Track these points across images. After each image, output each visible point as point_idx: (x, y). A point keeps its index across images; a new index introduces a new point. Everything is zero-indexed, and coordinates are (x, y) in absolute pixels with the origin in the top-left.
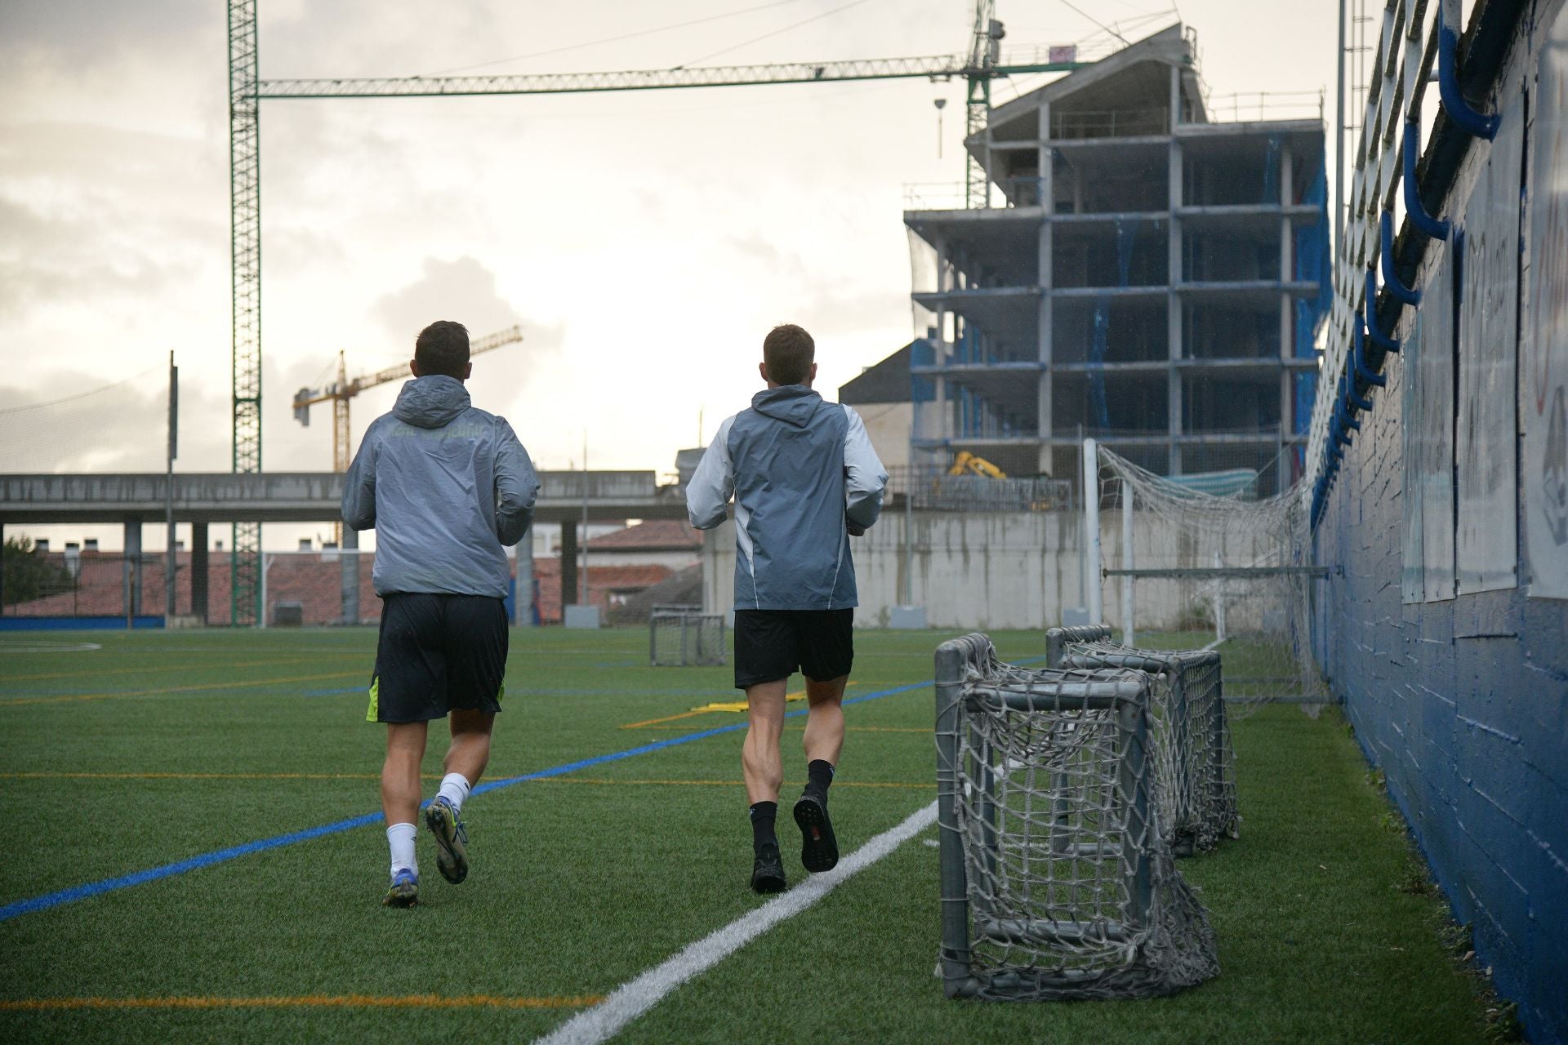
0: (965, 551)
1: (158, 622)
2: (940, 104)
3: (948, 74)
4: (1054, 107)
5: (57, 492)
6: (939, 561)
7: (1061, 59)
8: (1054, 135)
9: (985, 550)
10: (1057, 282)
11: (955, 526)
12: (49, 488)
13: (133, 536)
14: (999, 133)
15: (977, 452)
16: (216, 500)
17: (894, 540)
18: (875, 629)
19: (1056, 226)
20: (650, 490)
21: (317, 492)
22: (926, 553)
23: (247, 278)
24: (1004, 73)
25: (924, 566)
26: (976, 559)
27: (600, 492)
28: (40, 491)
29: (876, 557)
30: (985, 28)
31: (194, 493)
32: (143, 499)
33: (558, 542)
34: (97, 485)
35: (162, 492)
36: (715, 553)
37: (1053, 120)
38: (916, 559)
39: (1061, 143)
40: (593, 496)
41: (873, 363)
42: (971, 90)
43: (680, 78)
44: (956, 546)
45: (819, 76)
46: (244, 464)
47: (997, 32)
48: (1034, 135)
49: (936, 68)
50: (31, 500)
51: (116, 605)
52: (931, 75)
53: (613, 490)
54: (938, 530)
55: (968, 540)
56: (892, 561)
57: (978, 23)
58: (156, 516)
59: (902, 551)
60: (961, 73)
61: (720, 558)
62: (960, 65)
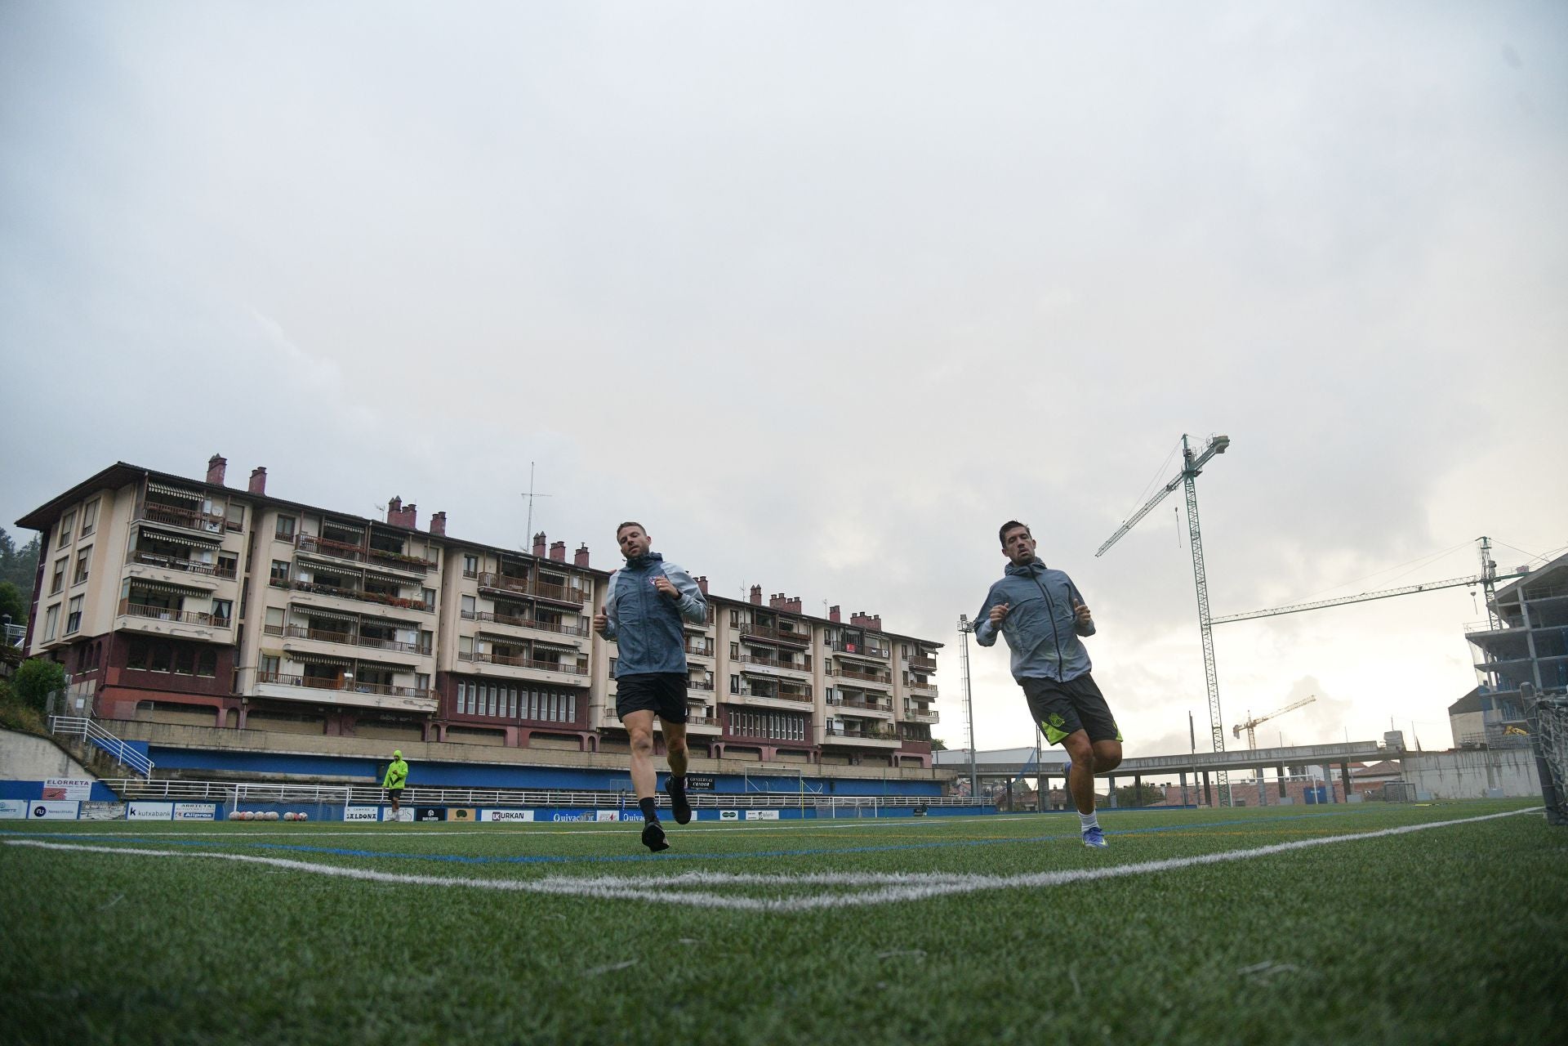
0: (1517, 765)
1: (1195, 806)
2: (1473, 594)
3: (1475, 583)
4: (1524, 588)
5: (1156, 763)
6: (1505, 770)
7: (1523, 571)
8: (1525, 599)
9: (1526, 764)
10: (1538, 655)
11: (1511, 755)
12: (1153, 761)
13: (1183, 778)
14: (1501, 601)
15: (1515, 726)
16: (1210, 763)
18: (1480, 800)
19: (1533, 634)
20: (1375, 749)
21: (1246, 758)
22: (1499, 766)
23: (1212, 684)
24: (1499, 579)
25: (1499, 772)
26: (1523, 768)
27: (1354, 750)
29: (1476, 770)
30: (1487, 564)
31: (1202, 760)
32: (1185, 764)
33: (1341, 775)
34: (1169, 759)
35: (1191, 761)
36: (1406, 772)
37: (1524, 593)
38: (1495, 769)
39: (1529, 601)
40: (1352, 752)
41: (1462, 696)
42: (1486, 587)
43: (1364, 597)
44: (1512, 763)
45: (1420, 589)
47: (1493, 565)
48: (1518, 600)
49: (1469, 581)
50: (1148, 766)
51: (1179, 802)
52: (1467, 584)
53: (1361, 750)
54: (1503, 757)
55: (1517, 760)
56: (1484, 771)
57: (1484, 562)
58: (1190, 770)
59: (1487, 767)
60: (1480, 582)
62: (1479, 579)
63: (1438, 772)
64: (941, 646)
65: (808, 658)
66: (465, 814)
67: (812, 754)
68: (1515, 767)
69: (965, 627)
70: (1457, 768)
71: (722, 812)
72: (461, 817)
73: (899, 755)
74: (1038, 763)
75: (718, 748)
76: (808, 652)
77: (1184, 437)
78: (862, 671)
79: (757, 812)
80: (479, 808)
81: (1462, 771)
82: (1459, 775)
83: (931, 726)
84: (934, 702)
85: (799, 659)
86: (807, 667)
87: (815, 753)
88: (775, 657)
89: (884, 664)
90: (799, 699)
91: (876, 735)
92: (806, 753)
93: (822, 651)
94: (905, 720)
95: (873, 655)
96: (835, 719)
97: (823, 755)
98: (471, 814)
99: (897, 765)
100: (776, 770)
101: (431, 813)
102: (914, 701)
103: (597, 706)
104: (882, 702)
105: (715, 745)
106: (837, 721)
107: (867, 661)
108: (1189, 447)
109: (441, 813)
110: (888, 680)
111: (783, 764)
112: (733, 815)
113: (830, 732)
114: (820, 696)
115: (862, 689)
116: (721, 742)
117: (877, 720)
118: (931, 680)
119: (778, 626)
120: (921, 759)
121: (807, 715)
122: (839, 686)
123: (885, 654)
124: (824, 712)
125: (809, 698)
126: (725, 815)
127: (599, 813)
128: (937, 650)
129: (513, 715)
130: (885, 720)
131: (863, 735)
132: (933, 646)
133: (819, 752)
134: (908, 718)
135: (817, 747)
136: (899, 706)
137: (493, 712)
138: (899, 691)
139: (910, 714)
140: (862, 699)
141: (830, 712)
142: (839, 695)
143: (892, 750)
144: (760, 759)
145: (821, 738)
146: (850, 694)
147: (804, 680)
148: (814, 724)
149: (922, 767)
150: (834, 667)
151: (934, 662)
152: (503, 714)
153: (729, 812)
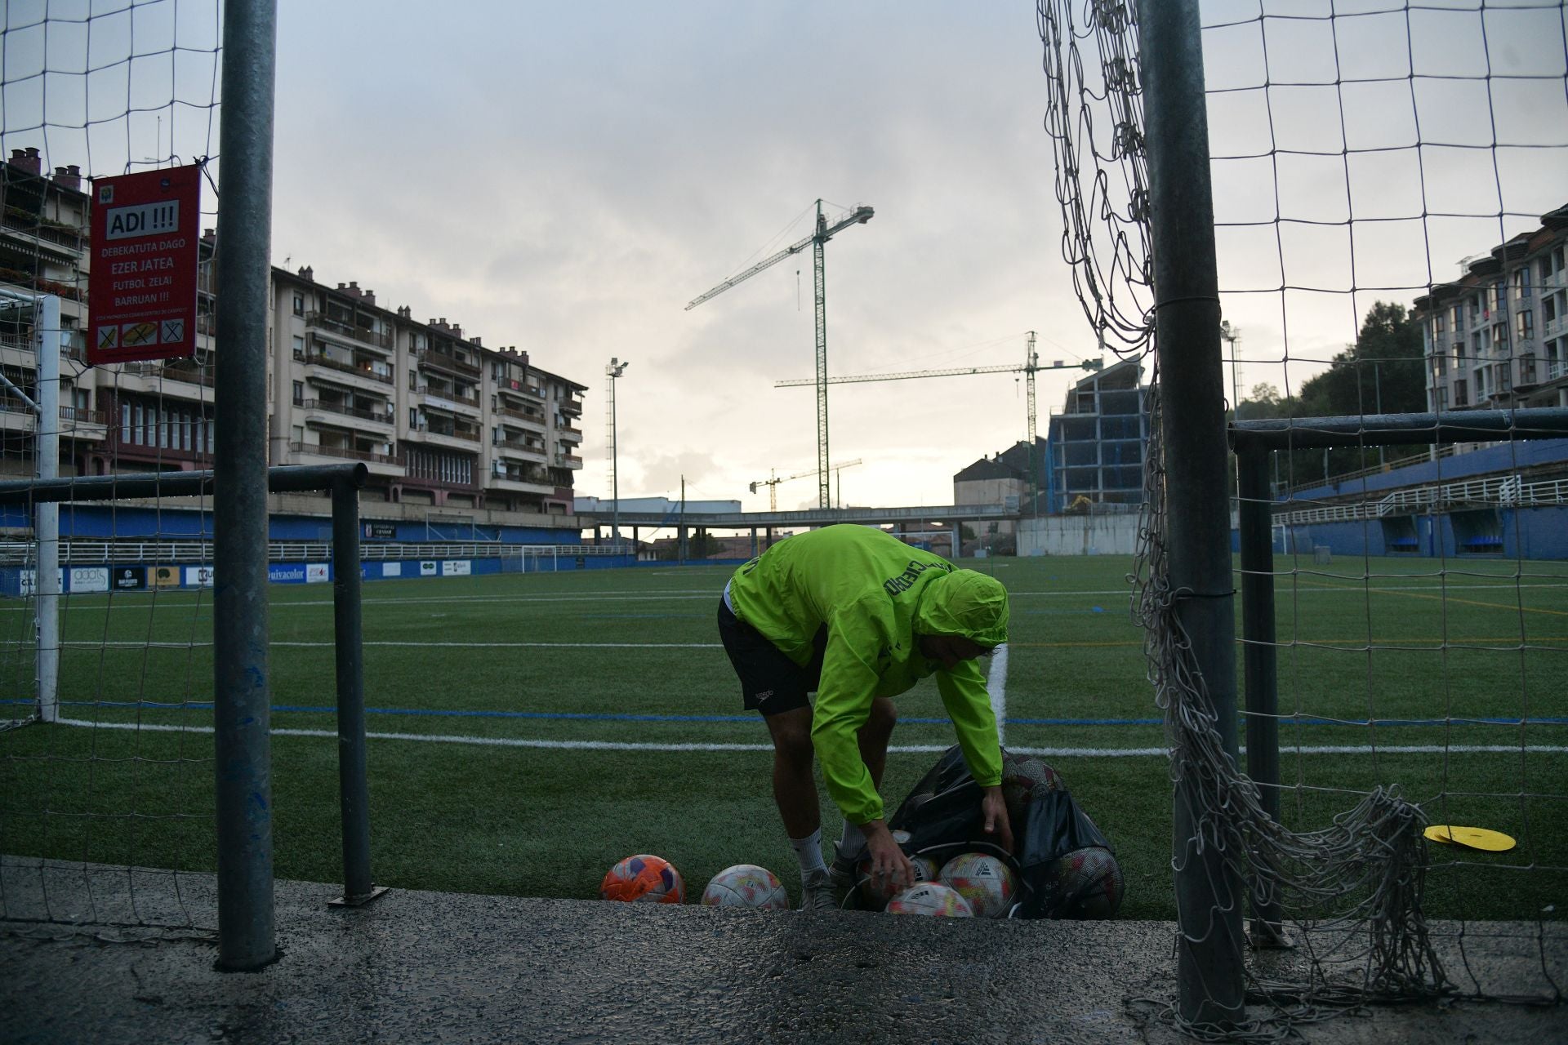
0: (1107, 528)
4: (1099, 380)
5: (802, 516)
6: (1098, 532)
8: (1099, 389)
9: (1114, 528)
10: (1102, 438)
11: (1103, 520)
15: (1084, 495)
17: (1082, 525)
19: (1102, 419)
22: (1094, 529)
24: (1038, 369)
25: (1093, 534)
26: (1111, 531)
28: (796, 516)
30: (1032, 355)
35: (835, 515)
37: (1099, 384)
39: (1102, 392)
42: (1027, 376)
43: (926, 374)
44: (1104, 526)
45: (974, 372)
46: (825, 506)
47: (1036, 356)
48: (1093, 389)
53: (989, 511)
54: (1098, 521)
56: (1082, 532)
59: (1086, 530)
60: (1025, 370)
61: (1023, 534)
62: (1024, 367)
63: (1046, 532)
64: (586, 389)
65: (477, 393)
66: (166, 574)
67: (478, 499)
68: (1105, 530)
69: (614, 371)
70: (1061, 529)
71: (422, 563)
72: (164, 578)
73: (548, 501)
74: (682, 513)
75: (396, 491)
76: (478, 387)
77: (819, 201)
78: (523, 411)
79: (452, 563)
80: (183, 566)
81: (1065, 532)
82: (1062, 535)
83: (574, 472)
84: (577, 447)
85: (470, 394)
86: (476, 403)
87: (481, 498)
88: (450, 390)
89: (539, 404)
90: (469, 438)
91: (533, 480)
92: (471, 498)
93: (489, 387)
94: (556, 465)
95: (532, 394)
96: (499, 462)
97: (489, 500)
98: (174, 572)
99: (546, 512)
100: (453, 516)
101: (128, 573)
102: (562, 446)
103: (278, 438)
104: (537, 445)
105: (393, 487)
106: (501, 464)
107: (528, 401)
108: (822, 213)
109: (140, 572)
110: (543, 422)
111: (458, 510)
112: (431, 567)
113: (496, 476)
114: (487, 434)
115: (523, 430)
116: (399, 483)
117: (532, 464)
118: (574, 424)
119: (454, 355)
120: (564, 506)
121: (472, 456)
122: (505, 426)
123: (543, 393)
124: (490, 454)
125: (477, 438)
126: (425, 567)
127: (309, 567)
128: (583, 392)
129: (188, 448)
130: (539, 464)
131: (522, 479)
132: (580, 388)
133: (484, 497)
134: (557, 463)
135: (481, 491)
136: (550, 449)
137: (164, 443)
138: (551, 435)
139: (560, 459)
140: (522, 440)
141: (496, 453)
142: (502, 436)
143: (542, 496)
144: (433, 503)
145: (487, 483)
146: (513, 434)
147: (473, 417)
148: (480, 467)
149: (565, 514)
150: (499, 405)
151: (579, 405)
152: (176, 445)
153: (428, 563)
